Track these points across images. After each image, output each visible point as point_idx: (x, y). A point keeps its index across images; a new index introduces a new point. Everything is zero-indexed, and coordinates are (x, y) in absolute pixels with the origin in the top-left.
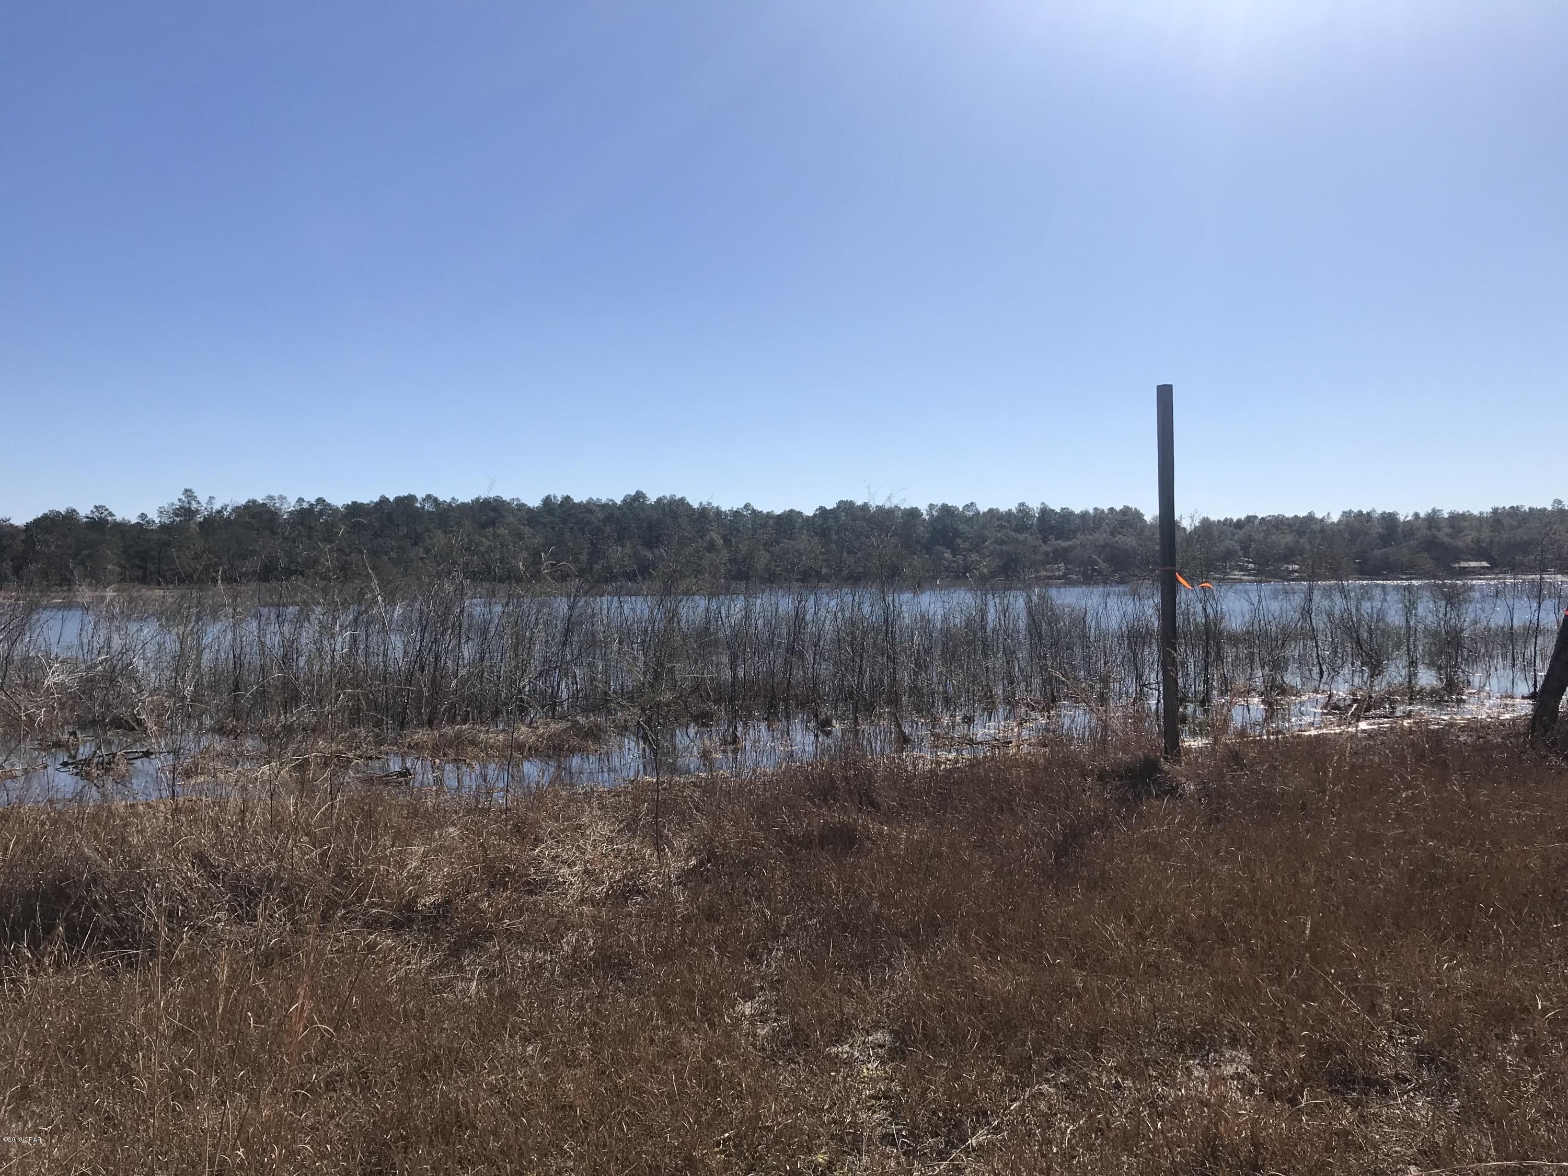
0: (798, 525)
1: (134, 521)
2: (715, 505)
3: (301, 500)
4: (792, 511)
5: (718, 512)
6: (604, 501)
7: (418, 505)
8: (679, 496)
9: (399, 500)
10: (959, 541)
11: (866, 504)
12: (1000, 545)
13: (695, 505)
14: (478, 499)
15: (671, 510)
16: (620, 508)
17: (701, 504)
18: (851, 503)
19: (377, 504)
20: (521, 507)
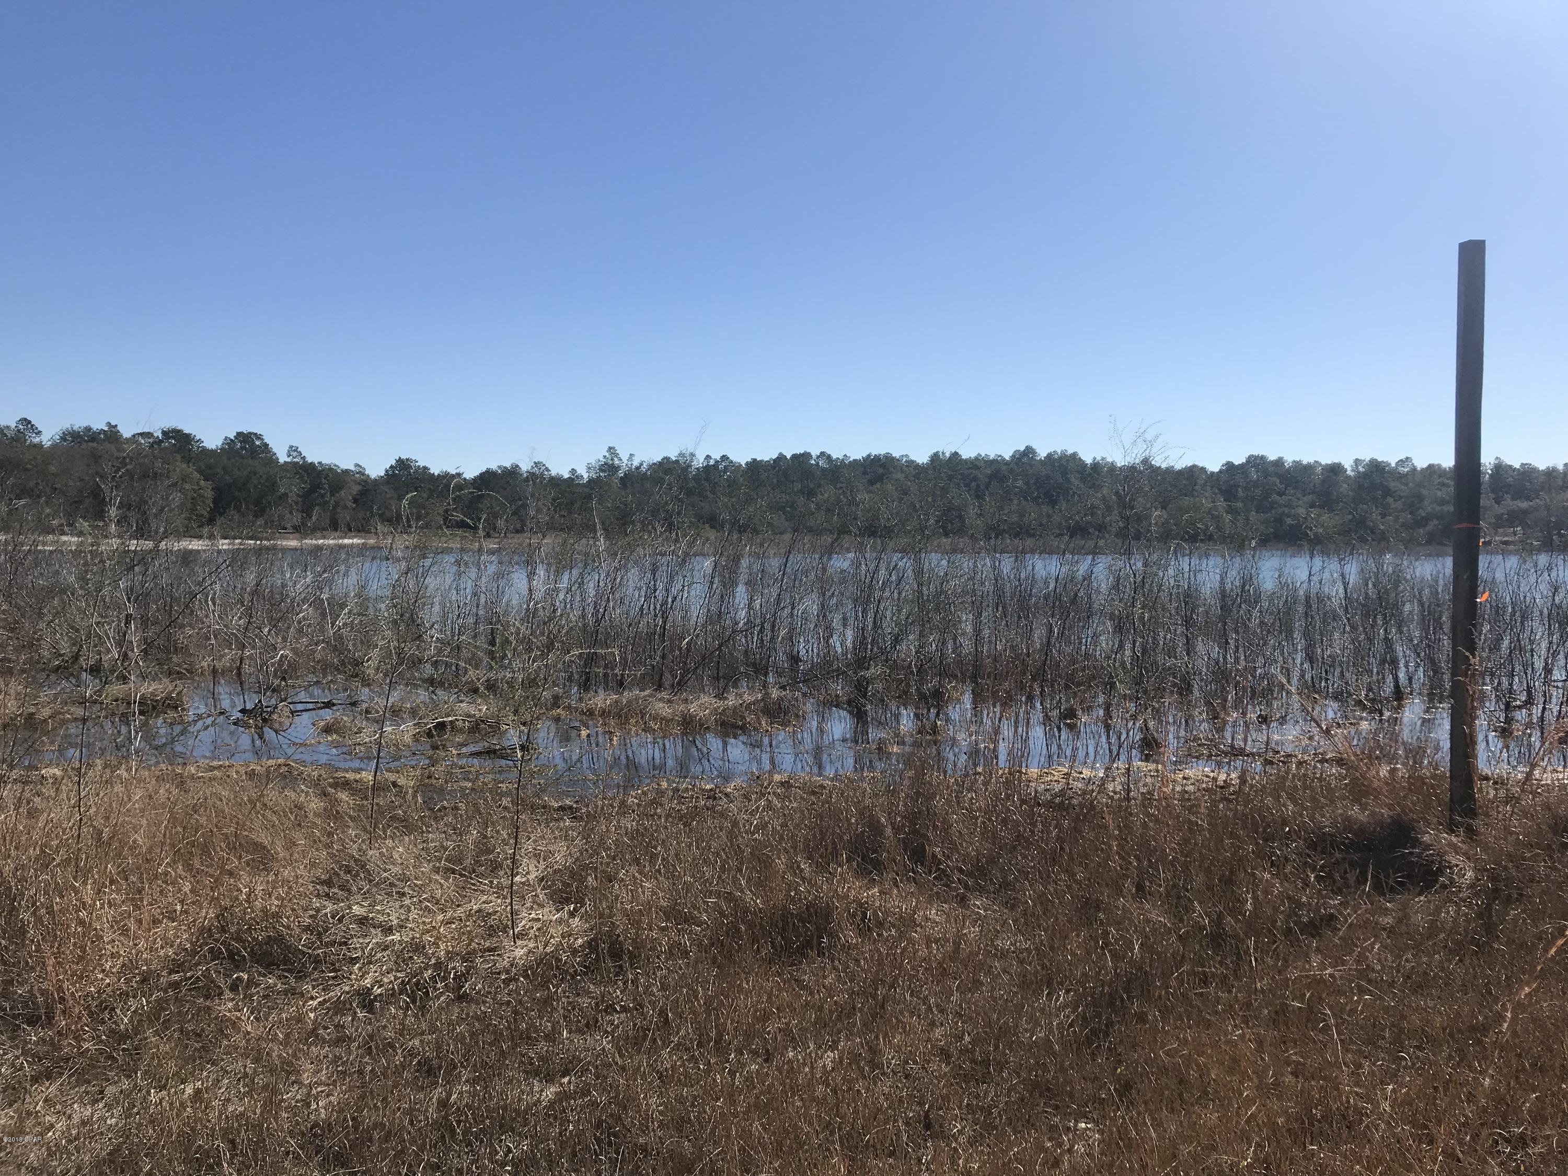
0: (1201, 482)
1: (566, 476)
2: (1109, 460)
3: (708, 457)
4: (1194, 466)
5: (1112, 467)
6: (992, 457)
7: (813, 462)
8: (1070, 451)
9: (795, 457)
10: (1390, 500)
11: (1280, 459)
12: (1439, 505)
13: (1088, 460)
14: (869, 456)
15: (1061, 465)
16: (1007, 463)
17: (1095, 459)
18: (1263, 458)
19: (774, 460)
20: (911, 462)
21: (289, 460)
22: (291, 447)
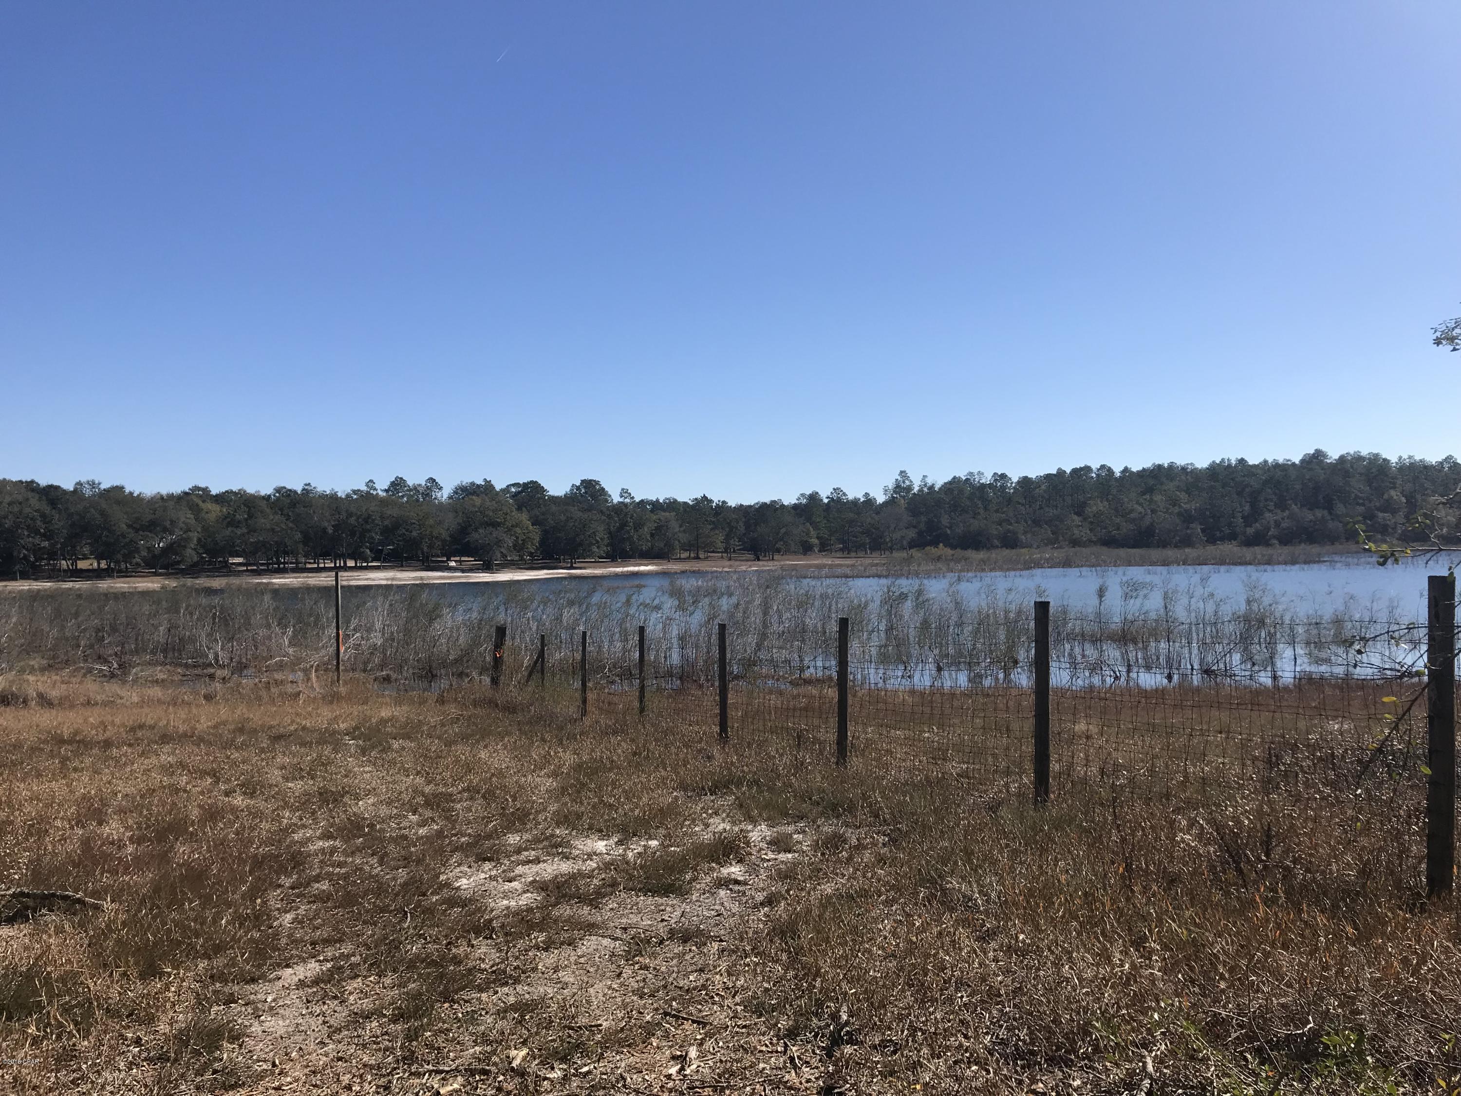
1: (861, 499)
9: (1075, 471)
21: (621, 500)
22: (623, 489)
